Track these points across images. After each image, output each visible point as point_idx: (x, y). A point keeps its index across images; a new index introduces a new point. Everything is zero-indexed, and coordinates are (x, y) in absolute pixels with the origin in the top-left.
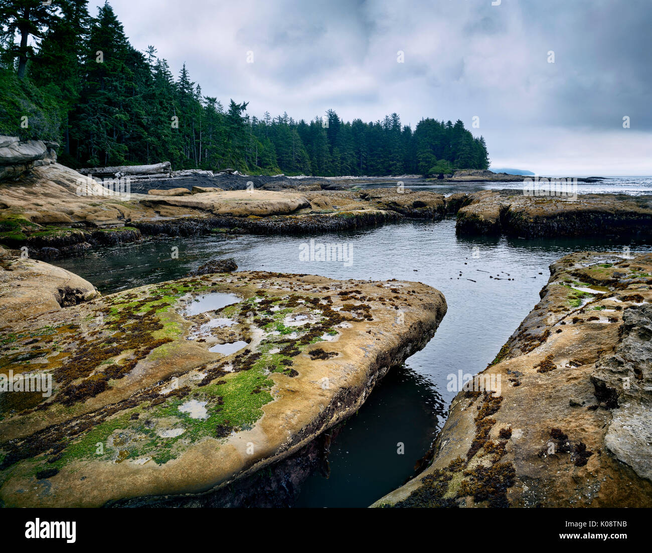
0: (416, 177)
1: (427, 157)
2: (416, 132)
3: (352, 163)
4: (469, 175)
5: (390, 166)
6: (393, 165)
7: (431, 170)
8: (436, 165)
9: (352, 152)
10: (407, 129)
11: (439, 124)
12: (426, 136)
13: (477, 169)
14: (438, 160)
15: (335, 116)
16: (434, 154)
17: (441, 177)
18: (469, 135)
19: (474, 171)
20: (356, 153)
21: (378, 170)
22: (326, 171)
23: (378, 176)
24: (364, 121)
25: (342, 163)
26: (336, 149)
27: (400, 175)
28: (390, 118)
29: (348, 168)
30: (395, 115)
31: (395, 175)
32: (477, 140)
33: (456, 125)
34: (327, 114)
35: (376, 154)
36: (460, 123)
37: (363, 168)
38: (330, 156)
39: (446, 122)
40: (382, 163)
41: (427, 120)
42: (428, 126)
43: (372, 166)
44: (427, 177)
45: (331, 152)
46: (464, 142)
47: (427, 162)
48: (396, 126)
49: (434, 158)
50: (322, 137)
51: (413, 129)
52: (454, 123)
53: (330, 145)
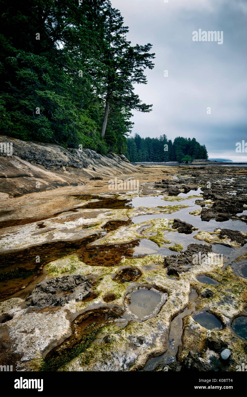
0: (175, 162)
1: (180, 154)
2: (174, 142)
3: (147, 156)
4: (200, 162)
5: (164, 158)
6: (165, 157)
7: (182, 160)
8: (184, 157)
9: (147, 152)
10: (170, 141)
11: (184, 139)
12: (179, 145)
13: (203, 159)
14: (185, 155)
15: (139, 136)
16: (183, 152)
17: (187, 163)
18: (198, 144)
19: (202, 160)
20: (148, 152)
21: (158, 159)
22: (136, 159)
23: (158, 162)
24: (150, 138)
25: (142, 156)
26: (140, 150)
27: (168, 161)
28: (163, 136)
29: (145, 159)
30: (165, 135)
31: (166, 162)
32: (202, 147)
33: (193, 140)
34: (135, 135)
35: (157, 152)
36: (194, 139)
37: (151, 159)
38: (137, 153)
39: (188, 138)
40: (160, 156)
41: (179, 138)
42: (179, 141)
43: (155, 158)
44: (180, 162)
45: (138, 151)
46: (196, 148)
47: (180, 156)
48: (165, 140)
49: (183, 154)
50: (134, 145)
51: (173, 141)
52: (191, 139)
53: (137, 149)
